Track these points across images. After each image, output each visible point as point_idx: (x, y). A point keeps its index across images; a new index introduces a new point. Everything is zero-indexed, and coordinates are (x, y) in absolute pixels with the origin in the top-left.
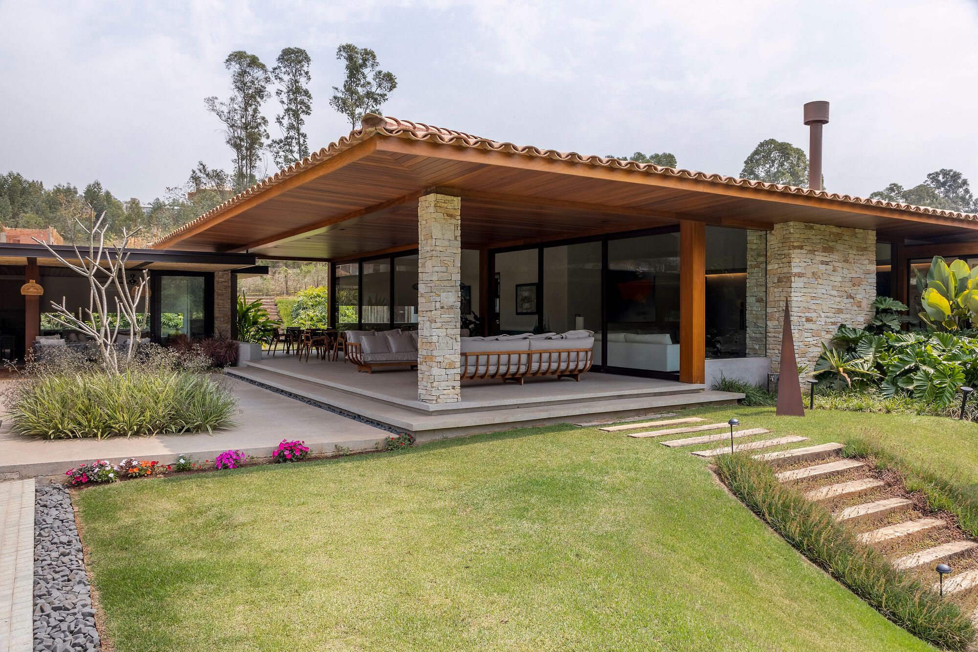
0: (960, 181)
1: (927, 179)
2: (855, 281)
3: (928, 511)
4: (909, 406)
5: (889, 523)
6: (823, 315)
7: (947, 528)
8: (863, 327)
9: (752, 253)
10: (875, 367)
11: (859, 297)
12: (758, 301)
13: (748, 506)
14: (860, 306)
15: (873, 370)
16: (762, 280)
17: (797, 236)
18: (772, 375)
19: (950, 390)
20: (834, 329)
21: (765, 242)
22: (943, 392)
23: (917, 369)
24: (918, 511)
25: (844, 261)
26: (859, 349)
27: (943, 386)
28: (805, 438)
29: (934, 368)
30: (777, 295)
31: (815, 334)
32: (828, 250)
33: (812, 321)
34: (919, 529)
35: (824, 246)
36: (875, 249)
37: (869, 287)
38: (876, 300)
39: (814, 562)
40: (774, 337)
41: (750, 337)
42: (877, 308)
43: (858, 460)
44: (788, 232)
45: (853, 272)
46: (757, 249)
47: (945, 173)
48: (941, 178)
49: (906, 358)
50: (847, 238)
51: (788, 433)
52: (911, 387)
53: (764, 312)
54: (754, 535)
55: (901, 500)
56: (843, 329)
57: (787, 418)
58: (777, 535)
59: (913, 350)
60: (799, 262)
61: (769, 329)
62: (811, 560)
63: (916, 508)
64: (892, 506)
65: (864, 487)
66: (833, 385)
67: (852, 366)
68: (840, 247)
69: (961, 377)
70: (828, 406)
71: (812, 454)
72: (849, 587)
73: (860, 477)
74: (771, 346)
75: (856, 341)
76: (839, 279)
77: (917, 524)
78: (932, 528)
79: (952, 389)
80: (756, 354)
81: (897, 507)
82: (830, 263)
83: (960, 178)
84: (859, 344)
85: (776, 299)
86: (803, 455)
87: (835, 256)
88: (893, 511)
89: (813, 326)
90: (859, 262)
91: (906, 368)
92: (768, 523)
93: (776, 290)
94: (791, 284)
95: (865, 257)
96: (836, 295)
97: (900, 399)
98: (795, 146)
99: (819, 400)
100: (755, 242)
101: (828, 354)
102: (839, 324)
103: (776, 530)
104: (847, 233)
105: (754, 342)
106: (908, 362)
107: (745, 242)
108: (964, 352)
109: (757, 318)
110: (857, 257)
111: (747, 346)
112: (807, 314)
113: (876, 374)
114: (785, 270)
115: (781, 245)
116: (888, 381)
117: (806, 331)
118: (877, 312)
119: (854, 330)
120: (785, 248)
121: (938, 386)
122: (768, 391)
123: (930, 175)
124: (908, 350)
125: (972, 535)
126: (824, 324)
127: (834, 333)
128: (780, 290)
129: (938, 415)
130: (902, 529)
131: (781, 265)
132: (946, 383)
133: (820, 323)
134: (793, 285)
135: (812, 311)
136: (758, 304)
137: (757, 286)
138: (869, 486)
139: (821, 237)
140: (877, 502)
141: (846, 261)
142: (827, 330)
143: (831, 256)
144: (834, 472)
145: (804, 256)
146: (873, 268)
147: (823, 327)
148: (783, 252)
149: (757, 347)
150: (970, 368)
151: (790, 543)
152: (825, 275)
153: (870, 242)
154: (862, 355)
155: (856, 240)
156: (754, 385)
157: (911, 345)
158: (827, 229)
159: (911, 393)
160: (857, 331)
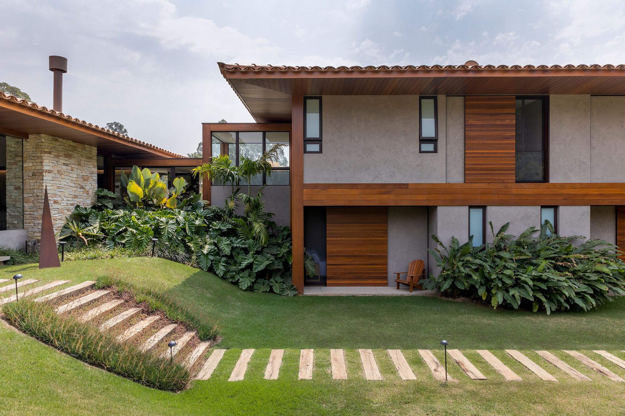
0: (123, 130)
1: (106, 126)
2: (85, 177)
3: (150, 312)
4: (124, 253)
5: (131, 325)
6: (65, 199)
7: (161, 319)
8: (90, 207)
9: (11, 154)
10: (101, 231)
11: (87, 188)
12: (16, 189)
13: (38, 339)
14: (88, 194)
15: (100, 233)
16: (20, 173)
17: (47, 144)
18: (30, 241)
19: (146, 241)
20: (72, 208)
21: (21, 146)
22: (142, 243)
23: (126, 230)
24: (145, 313)
25: (78, 165)
26: (90, 220)
27: (142, 239)
28: (67, 281)
29: (137, 229)
30: (32, 184)
31: (60, 212)
32: (68, 156)
33: (58, 203)
34: (148, 324)
35: (65, 153)
36: (96, 159)
37: (93, 182)
38: (98, 190)
39: (93, 365)
40: (30, 214)
41: (10, 215)
42: (98, 195)
43: (105, 289)
44: (40, 141)
45: (84, 172)
46: (14, 151)
47: (116, 124)
48: (114, 126)
49: (120, 225)
50: (79, 150)
51: (53, 280)
52: (123, 242)
53: (22, 197)
54: (48, 359)
55: (135, 309)
56: (78, 209)
57: (49, 270)
58: (64, 354)
59: (123, 219)
60: (48, 163)
61: (25, 209)
62: (91, 364)
63: (143, 312)
64: (131, 314)
65: (113, 306)
66: (73, 245)
67: (87, 231)
68: (75, 155)
69: (151, 233)
70: (73, 258)
71: (76, 291)
72: (119, 374)
73: (109, 300)
74: (27, 221)
75: (87, 216)
76: (75, 176)
77: (146, 321)
78: (154, 322)
79: (147, 240)
80: (15, 227)
81: (134, 314)
82: (69, 165)
83: (123, 128)
84: (90, 217)
85: (31, 188)
86: (71, 293)
87: (72, 161)
88: (132, 317)
89: (59, 207)
90: (87, 166)
91: (120, 230)
92: (56, 347)
93: (31, 181)
94: (43, 178)
95: (91, 163)
96: (73, 186)
97: (118, 249)
98: (22, 91)
99: (67, 255)
100: (13, 146)
101: (70, 224)
102: (75, 205)
103: (62, 351)
104: (79, 147)
105: (13, 219)
106: (121, 227)
107: (5, 146)
108: (150, 219)
109: (16, 201)
110: (86, 163)
111: (7, 222)
112: (54, 198)
113: (102, 235)
114: (39, 168)
115: (34, 150)
116: (109, 239)
117: (54, 209)
118: (98, 198)
119: (86, 209)
120: (38, 152)
121: (140, 239)
122: (26, 252)
123: (108, 124)
124: (121, 220)
125: (174, 320)
126: (66, 205)
127: (72, 211)
128: (35, 181)
129: (140, 256)
130: (140, 327)
131: (35, 164)
132: (143, 237)
133: (63, 204)
134: (44, 178)
135: (58, 196)
136: (16, 191)
137: (15, 178)
138: (116, 304)
139: (63, 147)
140: (122, 314)
141: (79, 165)
142: (68, 209)
143: (69, 160)
144: (93, 300)
145: (52, 159)
146: (95, 170)
147: (65, 207)
148: (37, 155)
149: (16, 222)
150: (154, 228)
151: (75, 357)
152: (66, 173)
153: (93, 154)
154: (92, 224)
155: (85, 152)
156: (15, 250)
157: (122, 217)
158: (67, 142)
159: (124, 245)
160: (87, 209)
